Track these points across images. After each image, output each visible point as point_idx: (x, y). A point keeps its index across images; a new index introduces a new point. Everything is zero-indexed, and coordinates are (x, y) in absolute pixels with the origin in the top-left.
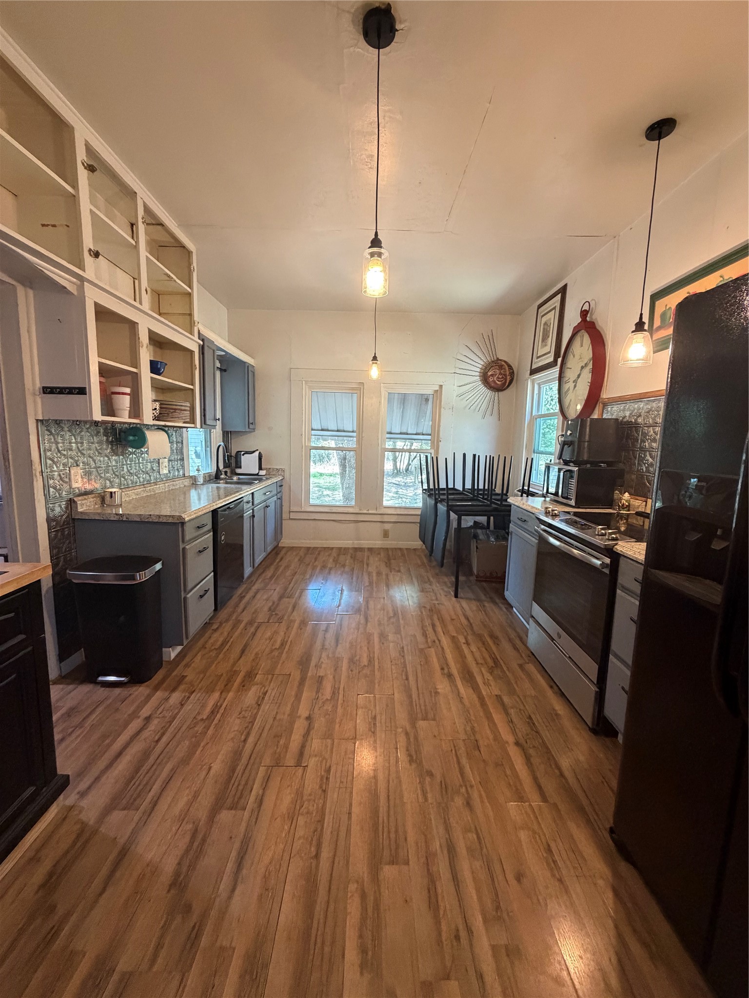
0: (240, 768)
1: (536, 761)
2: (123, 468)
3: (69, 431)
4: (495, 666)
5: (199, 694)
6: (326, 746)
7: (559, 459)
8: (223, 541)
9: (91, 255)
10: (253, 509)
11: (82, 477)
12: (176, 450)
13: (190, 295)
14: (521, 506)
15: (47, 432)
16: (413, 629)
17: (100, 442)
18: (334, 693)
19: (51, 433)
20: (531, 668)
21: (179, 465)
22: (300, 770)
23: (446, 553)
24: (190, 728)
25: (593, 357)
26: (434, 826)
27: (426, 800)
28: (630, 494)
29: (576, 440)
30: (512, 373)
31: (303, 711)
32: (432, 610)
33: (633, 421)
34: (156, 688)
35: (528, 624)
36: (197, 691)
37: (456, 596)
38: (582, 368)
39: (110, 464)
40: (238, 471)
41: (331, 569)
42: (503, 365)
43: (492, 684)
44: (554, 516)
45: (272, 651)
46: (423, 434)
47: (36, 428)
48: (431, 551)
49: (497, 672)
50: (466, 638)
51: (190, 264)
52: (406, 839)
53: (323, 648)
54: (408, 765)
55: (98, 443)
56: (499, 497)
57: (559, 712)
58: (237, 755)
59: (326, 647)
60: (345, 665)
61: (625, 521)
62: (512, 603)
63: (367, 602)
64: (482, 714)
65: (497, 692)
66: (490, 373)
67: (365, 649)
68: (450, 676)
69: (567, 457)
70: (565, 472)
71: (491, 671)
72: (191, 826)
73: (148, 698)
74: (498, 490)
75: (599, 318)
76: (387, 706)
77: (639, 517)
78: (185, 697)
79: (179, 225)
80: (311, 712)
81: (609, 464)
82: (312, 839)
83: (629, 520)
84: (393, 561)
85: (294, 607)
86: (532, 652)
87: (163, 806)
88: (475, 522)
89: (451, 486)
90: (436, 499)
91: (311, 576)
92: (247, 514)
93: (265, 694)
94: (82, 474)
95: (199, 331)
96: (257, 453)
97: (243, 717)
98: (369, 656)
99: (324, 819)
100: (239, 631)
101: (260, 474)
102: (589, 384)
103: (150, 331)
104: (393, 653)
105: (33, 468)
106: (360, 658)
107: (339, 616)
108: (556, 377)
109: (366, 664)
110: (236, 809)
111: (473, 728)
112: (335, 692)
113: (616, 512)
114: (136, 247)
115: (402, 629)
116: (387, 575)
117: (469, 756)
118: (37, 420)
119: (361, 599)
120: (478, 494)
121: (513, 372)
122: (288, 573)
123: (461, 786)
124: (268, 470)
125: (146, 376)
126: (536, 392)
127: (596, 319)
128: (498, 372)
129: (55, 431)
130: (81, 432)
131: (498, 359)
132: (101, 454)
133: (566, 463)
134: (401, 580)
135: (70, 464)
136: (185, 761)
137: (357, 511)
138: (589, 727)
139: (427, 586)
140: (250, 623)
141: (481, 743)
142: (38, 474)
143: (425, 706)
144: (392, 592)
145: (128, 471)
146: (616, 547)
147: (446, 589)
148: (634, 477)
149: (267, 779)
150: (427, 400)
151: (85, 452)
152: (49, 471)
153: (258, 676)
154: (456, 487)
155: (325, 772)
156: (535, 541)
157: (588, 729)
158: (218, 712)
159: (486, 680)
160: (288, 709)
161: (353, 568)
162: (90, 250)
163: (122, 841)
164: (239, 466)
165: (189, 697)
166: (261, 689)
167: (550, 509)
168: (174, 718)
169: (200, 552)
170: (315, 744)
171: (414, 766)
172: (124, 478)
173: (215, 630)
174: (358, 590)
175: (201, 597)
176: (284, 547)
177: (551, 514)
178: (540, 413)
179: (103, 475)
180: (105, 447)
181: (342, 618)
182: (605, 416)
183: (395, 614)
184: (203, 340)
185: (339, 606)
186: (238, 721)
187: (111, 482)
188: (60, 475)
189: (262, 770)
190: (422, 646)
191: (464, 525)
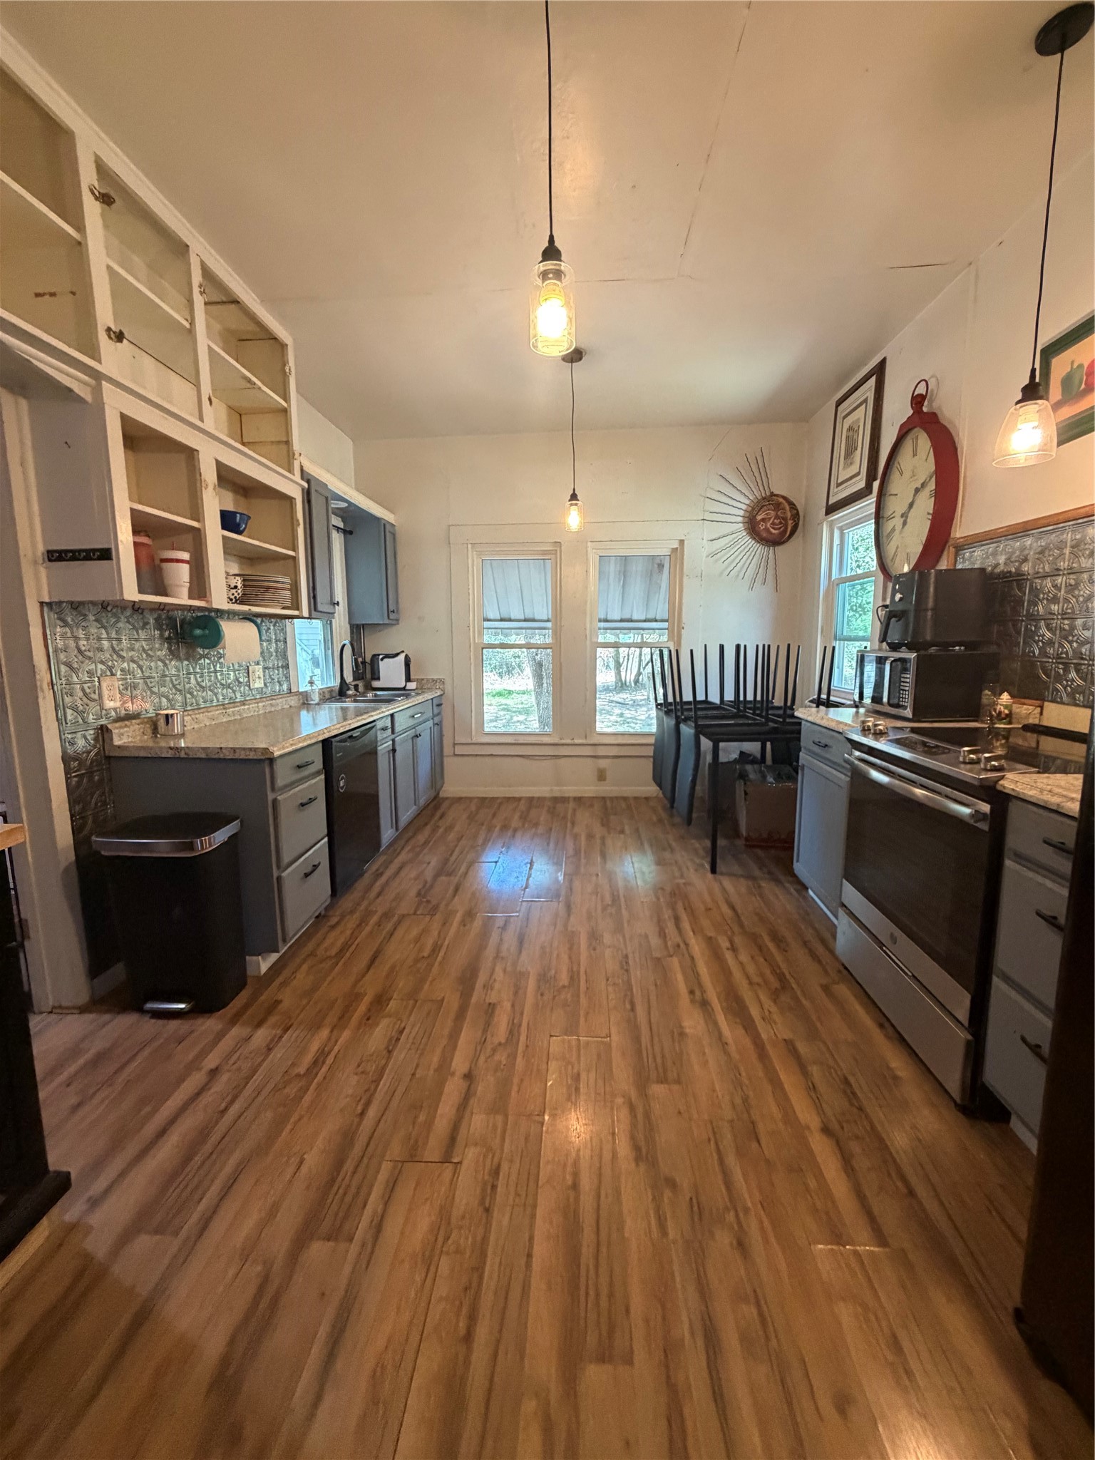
0: (349, 1166)
1: (862, 1163)
2: (190, 678)
3: (96, 620)
4: (781, 987)
5: (297, 1032)
6: (495, 1127)
7: (882, 642)
8: (342, 788)
9: (110, 337)
10: (393, 741)
11: (120, 693)
12: (276, 652)
13: (285, 411)
14: (818, 722)
15: (59, 622)
16: (645, 926)
17: (150, 639)
18: (511, 1032)
19: (66, 624)
20: (843, 990)
21: (281, 675)
22: (448, 1170)
23: (696, 803)
24: (276, 1089)
25: (936, 472)
26: (679, 1286)
27: (664, 1233)
28: (1010, 694)
29: (912, 608)
30: (796, 516)
31: (460, 1063)
32: (675, 894)
33: (1013, 570)
34: (233, 1021)
35: (836, 917)
36: (294, 1027)
37: (713, 871)
38: (917, 491)
39: (167, 673)
40: (376, 684)
41: (515, 830)
42: (781, 503)
43: (777, 1020)
44: (879, 734)
45: (417, 961)
46: (656, 621)
47: (39, 616)
48: (672, 800)
49: (785, 998)
50: (731, 942)
51: (285, 363)
52: (627, 1311)
53: (498, 956)
54: (633, 1165)
55: (145, 640)
56: (781, 712)
57: (899, 1073)
58: (348, 1137)
59: (501, 955)
60: (532, 984)
61: (1003, 741)
62: (807, 884)
63: (571, 881)
64: (761, 1074)
65: (788, 1035)
66: (759, 518)
67: (565, 957)
68: (704, 1004)
69: (894, 637)
70: (892, 662)
71: (775, 996)
72: (259, 1268)
73: (220, 1036)
74: (779, 701)
75: (945, 406)
76: (599, 1056)
77: (1029, 734)
78: (275, 1036)
79: (262, 301)
80: (473, 1066)
81: (970, 646)
82: (461, 1303)
83: (1011, 740)
84: (612, 817)
85: (457, 890)
86: (843, 965)
87: (218, 1227)
88: (742, 753)
89: (701, 697)
90: (677, 718)
91: (486, 842)
92: (383, 748)
93: (401, 1032)
94: (121, 687)
95: (302, 467)
96: (402, 657)
97: (363, 1072)
98: (571, 971)
99: (485, 1263)
100: (368, 929)
101: (407, 688)
102: (930, 517)
103: (219, 464)
104: (611, 964)
105: (38, 677)
106: (556, 973)
107: (524, 903)
108: (871, 514)
109: (566, 983)
110: (336, 1240)
111: (745, 1100)
112: (513, 1031)
113: (987, 726)
114: (191, 332)
115: (626, 925)
116: (603, 839)
117: (740, 1153)
118: (42, 603)
119: (561, 878)
120: (745, 708)
121: (798, 513)
122: (452, 836)
123: (727, 1209)
124: (419, 681)
125: (214, 534)
126: (837, 541)
127: (939, 408)
128: (773, 513)
129: (73, 620)
130: (117, 622)
131: (772, 494)
132: (151, 656)
133: (894, 647)
134: (625, 847)
135: (99, 672)
136: (262, 1149)
137: (556, 740)
138: (955, 1102)
139: (667, 855)
140: (387, 915)
141: (761, 1128)
142: (45, 686)
143: (663, 1057)
144: (609, 865)
145: (198, 683)
146: (1001, 782)
147: (698, 861)
148: (1017, 665)
149: (392, 1185)
150: (661, 566)
151: (124, 654)
152: (64, 683)
153: (392, 1001)
154: (710, 699)
155: (490, 1175)
156: (844, 779)
157: (953, 1105)
158: (324, 1063)
159: (767, 1013)
160: (435, 1060)
161: (551, 829)
162: (109, 330)
163: (144, 1291)
164: (376, 677)
165: (281, 1037)
166: (395, 1023)
167: (870, 724)
168: (254, 1071)
169: (302, 805)
170: (477, 1122)
171: (643, 1167)
172: (191, 693)
173: (333, 927)
174: (558, 864)
175: (307, 875)
176: (447, 798)
177: (872, 731)
178: (844, 575)
179: (155, 690)
180: (157, 646)
181: (530, 907)
182: (959, 566)
183: (615, 899)
184: (308, 482)
185: (526, 887)
186: (354, 1080)
187: (169, 700)
188: (83, 690)
189: (386, 1167)
190: (657, 954)
191: (723, 758)
